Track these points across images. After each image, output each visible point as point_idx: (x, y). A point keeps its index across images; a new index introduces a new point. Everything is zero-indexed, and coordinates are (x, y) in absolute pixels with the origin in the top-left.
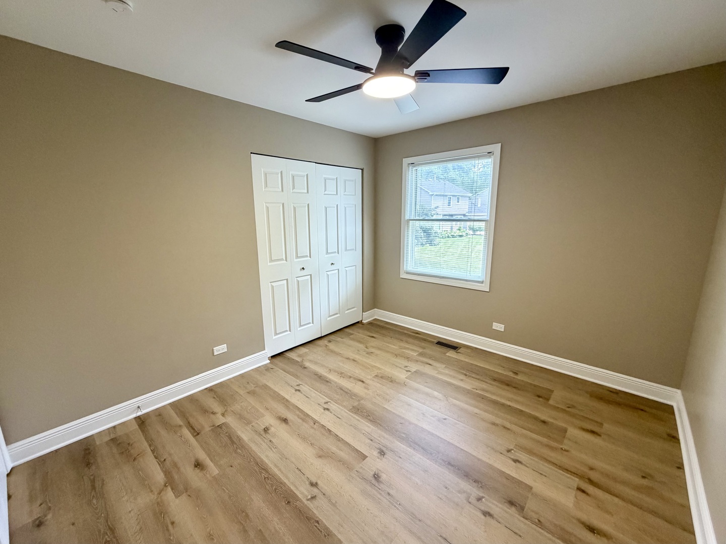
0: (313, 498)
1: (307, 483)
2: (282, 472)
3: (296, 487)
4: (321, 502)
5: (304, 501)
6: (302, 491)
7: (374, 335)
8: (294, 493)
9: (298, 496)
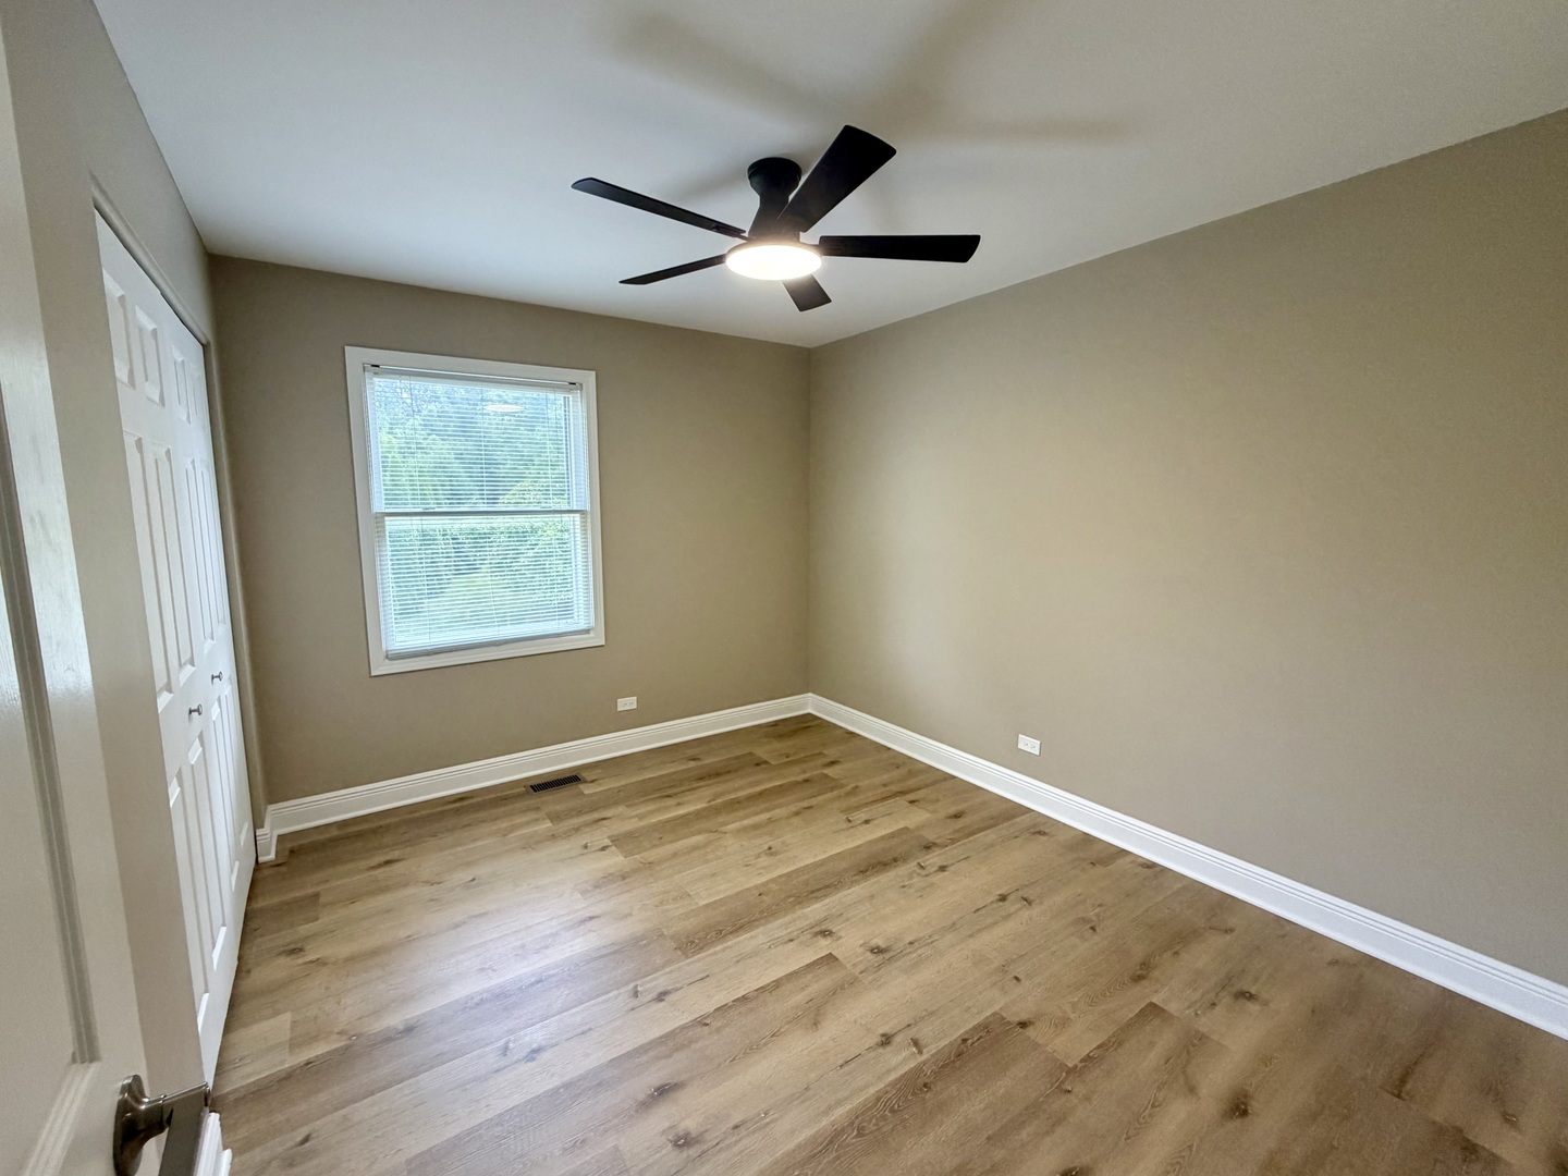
0: (916, 1043)
1: (881, 1050)
2: (846, 1099)
3: (889, 1071)
4: (925, 1032)
5: (921, 1059)
6: (900, 1061)
7: (388, 858)
8: (903, 1076)
9: (912, 1069)
